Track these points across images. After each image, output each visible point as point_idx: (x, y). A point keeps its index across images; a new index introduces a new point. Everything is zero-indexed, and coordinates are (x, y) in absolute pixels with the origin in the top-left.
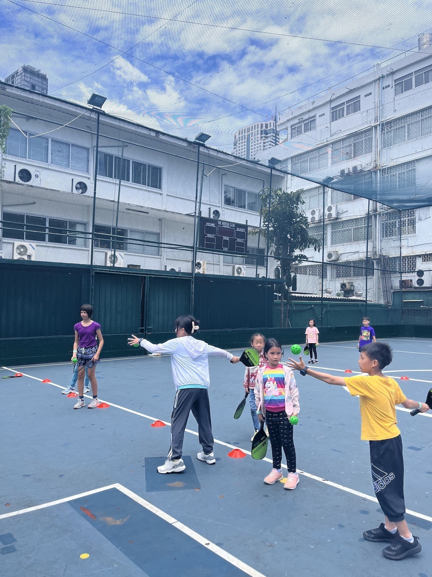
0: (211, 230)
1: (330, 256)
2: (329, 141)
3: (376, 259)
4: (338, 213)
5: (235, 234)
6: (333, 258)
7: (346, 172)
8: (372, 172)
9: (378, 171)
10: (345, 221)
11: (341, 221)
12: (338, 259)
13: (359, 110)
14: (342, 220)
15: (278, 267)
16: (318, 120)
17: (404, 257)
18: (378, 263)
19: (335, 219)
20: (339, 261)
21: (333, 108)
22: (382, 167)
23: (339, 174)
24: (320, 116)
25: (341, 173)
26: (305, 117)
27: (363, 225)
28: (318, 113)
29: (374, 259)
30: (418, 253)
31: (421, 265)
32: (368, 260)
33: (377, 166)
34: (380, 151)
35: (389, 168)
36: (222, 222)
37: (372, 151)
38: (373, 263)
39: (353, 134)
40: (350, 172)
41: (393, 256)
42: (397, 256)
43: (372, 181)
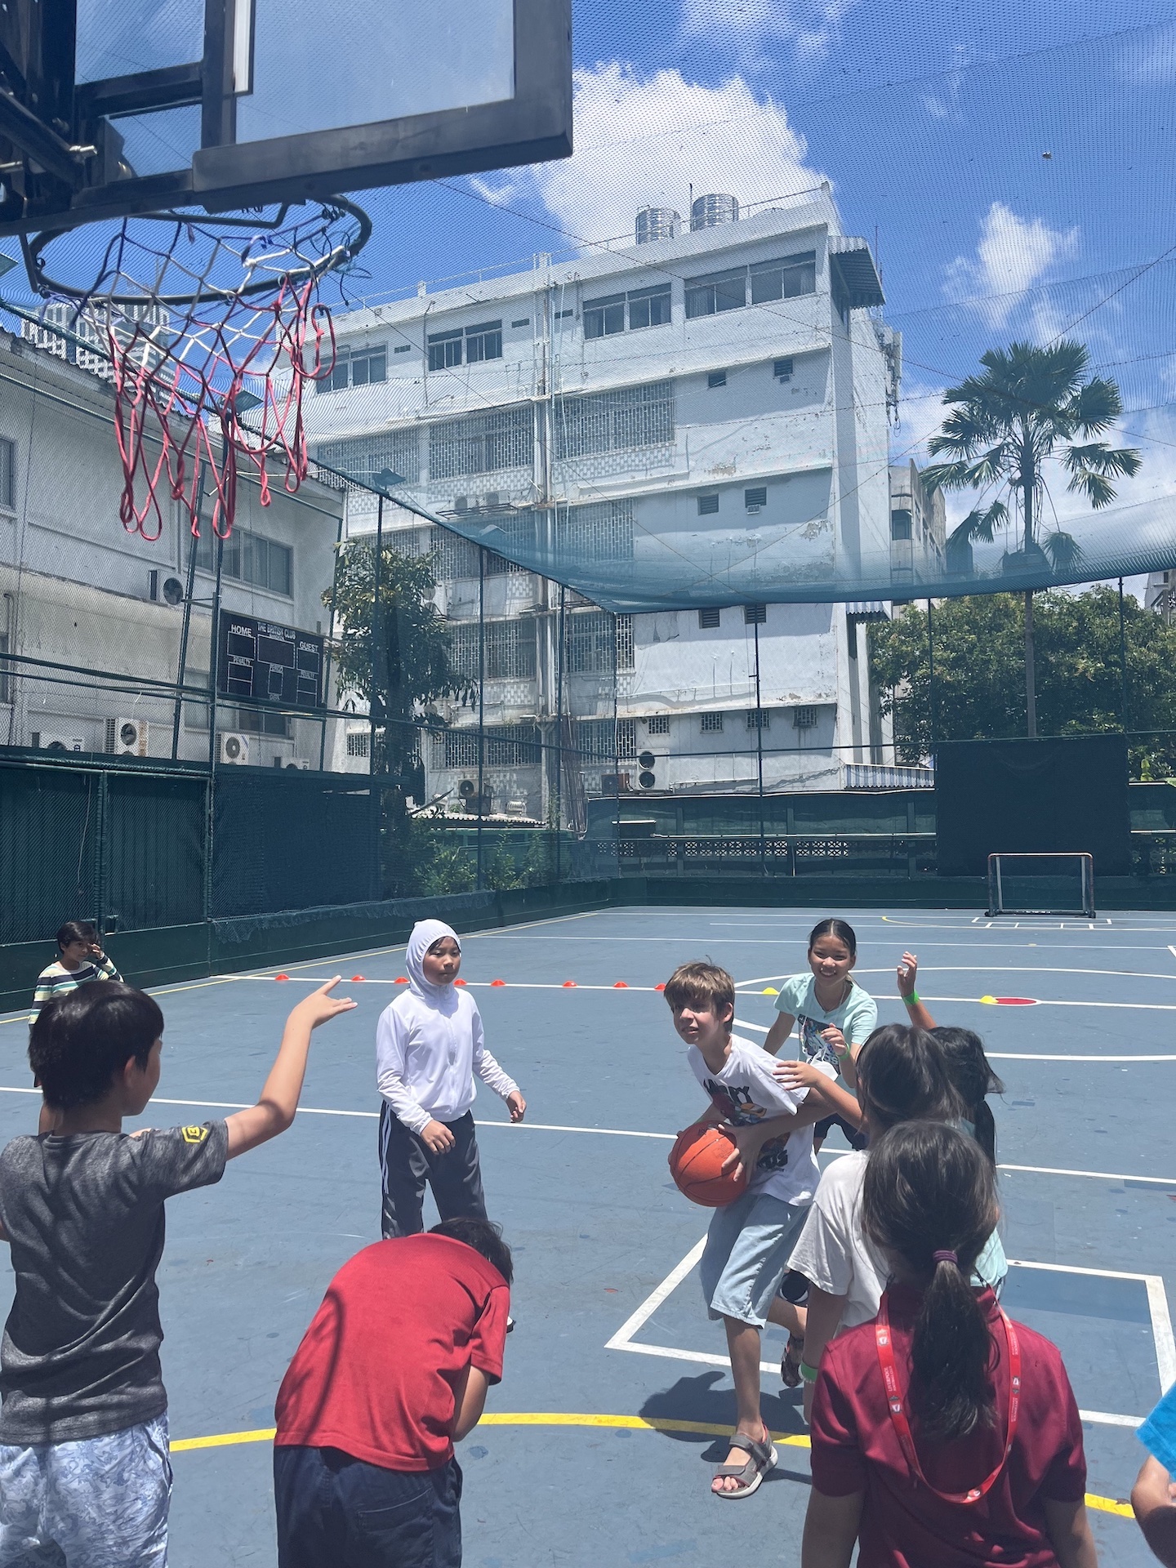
0: (243, 646)
2: (423, 418)
3: (546, 723)
4: (449, 605)
5: (296, 658)
7: (471, 503)
8: (533, 512)
9: (549, 512)
10: (467, 625)
11: (457, 626)
12: (451, 719)
13: (500, 355)
14: (459, 623)
16: (394, 360)
17: (619, 720)
18: (549, 736)
20: (452, 725)
21: (432, 338)
22: (558, 503)
23: (452, 506)
24: (397, 350)
25: (457, 505)
26: (357, 345)
27: (512, 639)
28: (393, 340)
29: (540, 724)
30: (640, 713)
31: (648, 742)
32: (526, 726)
33: (545, 500)
34: (552, 465)
35: (574, 509)
36: (267, 624)
37: (532, 462)
38: (538, 732)
39: (487, 414)
40: (481, 505)
41: (584, 718)
42: (594, 717)
43: (533, 534)
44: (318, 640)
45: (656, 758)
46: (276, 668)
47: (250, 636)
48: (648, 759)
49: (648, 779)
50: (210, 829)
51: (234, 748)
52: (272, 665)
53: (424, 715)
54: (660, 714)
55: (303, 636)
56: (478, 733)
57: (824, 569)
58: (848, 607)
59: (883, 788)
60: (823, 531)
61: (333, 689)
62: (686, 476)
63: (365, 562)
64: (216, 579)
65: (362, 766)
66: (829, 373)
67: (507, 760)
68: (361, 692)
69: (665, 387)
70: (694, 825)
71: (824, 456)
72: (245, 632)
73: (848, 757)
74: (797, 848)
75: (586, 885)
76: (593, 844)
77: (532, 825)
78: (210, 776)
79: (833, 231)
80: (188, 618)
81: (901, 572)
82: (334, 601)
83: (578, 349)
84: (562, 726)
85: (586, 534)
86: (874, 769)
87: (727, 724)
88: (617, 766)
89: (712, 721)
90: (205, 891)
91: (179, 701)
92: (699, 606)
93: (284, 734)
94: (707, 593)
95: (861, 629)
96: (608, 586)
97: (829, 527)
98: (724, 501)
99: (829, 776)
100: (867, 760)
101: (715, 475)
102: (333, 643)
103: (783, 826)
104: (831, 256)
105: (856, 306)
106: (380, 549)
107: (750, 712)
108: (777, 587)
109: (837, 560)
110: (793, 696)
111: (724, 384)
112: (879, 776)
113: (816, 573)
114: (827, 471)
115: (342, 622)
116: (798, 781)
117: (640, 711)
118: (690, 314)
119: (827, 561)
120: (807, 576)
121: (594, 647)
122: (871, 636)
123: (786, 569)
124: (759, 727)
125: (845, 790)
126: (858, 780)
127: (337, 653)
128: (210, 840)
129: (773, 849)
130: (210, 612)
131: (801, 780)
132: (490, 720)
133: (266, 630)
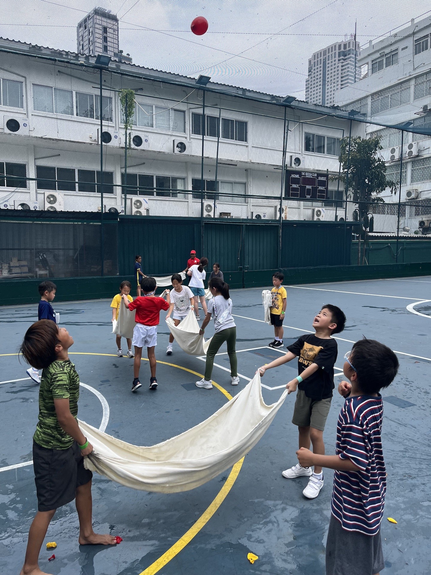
0: (296, 181)
1: (409, 194)
2: (412, 75)
4: (419, 151)
5: (316, 183)
6: (413, 196)
7: (429, 107)
10: (426, 158)
11: (422, 159)
12: (417, 197)
14: (423, 157)
15: (357, 210)
16: (401, 53)
19: (415, 157)
20: (418, 199)
21: (416, 41)
23: (422, 110)
24: (403, 49)
26: (387, 51)
28: (401, 45)
36: (305, 172)
44: (327, 174)
46: (308, 187)
51: (319, 213)
52: (307, 186)
55: (320, 175)
72: (297, 176)
78: (280, 224)
133: (305, 174)
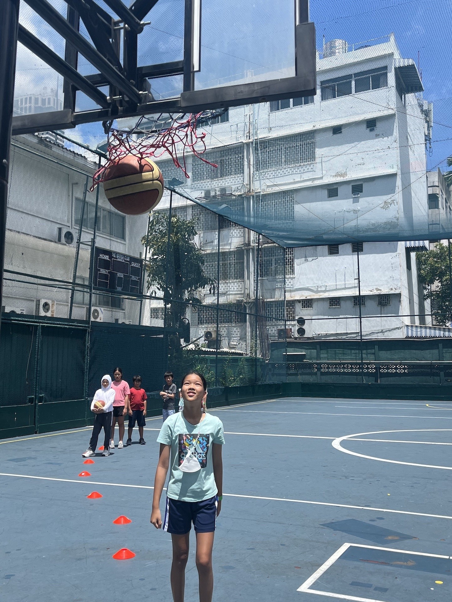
0: (106, 264)
3: (249, 302)
4: (201, 244)
5: (129, 270)
7: (212, 194)
8: (244, 197)
9: (251, 197)
10: (209, 253)
11: (204, 254)
13: (228, 120)
17: (287, 301)
18: (251, 309)
22: (256, 193)
23: (203, 195)
25: (205, 194)
27: (232, 260)
29: (246, 303)
30: (297, 298)
31: (301, 312)
32: (239, 304)
33: (249, 191)
34: (253, 174)
35: (264, 195)
36: (116, 253)
37: (243, 173)
38: (245, 307)
39: (220, 149)
40: (217, 194)
41: (269, 300)
42: (273, 300)
43: (243, 208)
44: (140, 261)
45: (305, 321)
46: (120, 275)
47: (108, 259)
48: (301, 321)
49: (301, 331)
50: (88, 353)
51: (96, 314)
52: (118, 273)
53: (190, 298)
54: (307, 298)
55: (133, 259)
56: (217, 308)
57: (392, 225)
58: (406, 244)
59: (426, 337)
60: (393, 205)
61: (146, 285)
62: (322, 178)
63: (163, 223)
64: (93, 233)
65: (159, 323)
66: (395, 127)
67: (230, 321)
68: (159, 287)
69: (311, 134)
70: (326, 355)
71: (393, 168)
72: (106, 257)
73: (407, 321)
74: (380, 368)
75: (270, 386)
76: (273, 365)
77: (241, 354)
78: (89, 327)
79: (397, 56)
80: (78, 251)
81: (434, 226)
82: (147, 242)
83: (267, 117)
84: (258, 304)
85: (271, 208)
86: (421, 327)
87: (342, 303)
88: (285, 325)
89: (335, 302)
90: (85, 384)
91: (73, 291)
92: (328, 243)
93: (120, 308)
94: (333, 237)
95: (413, 255)
96: (281, 234)
97: (395, 204)
98: (341, 190)
99: (397, 330)
100: (417, 323)
101: (336, 178)
102: (147, 262)
103: (372, 357)
104: (395, 68)
105: (408, 92)
106: (171, 216)
107: (355, 297)
108: (369, 234)
109: (400, 220)
110: (377, 290)
111: (341, 132)
112: (423, 330)
113: (389, 227)
114: (394, 175)
115: (151, 252)
116: (381, 332)
117: (298, 296)
118: (323, 98)
119: (395, 220)
120: (384, 228)
121: (273, 264)
122: (418, 258)
123: (373, 224)
124: (360, 305)
125: (406, 338)
126: (412, 333)
127: (149, 267)
128: (88, 359)
129: (368, 368)
130: (89, 248)
131: (382, 332)
132: (222, 300)
133: (116, 256)
